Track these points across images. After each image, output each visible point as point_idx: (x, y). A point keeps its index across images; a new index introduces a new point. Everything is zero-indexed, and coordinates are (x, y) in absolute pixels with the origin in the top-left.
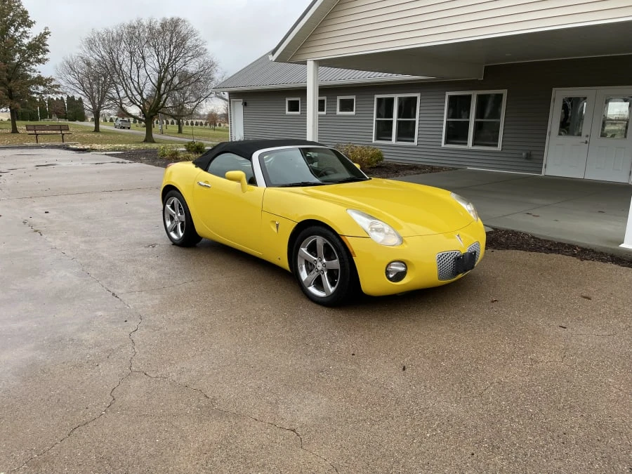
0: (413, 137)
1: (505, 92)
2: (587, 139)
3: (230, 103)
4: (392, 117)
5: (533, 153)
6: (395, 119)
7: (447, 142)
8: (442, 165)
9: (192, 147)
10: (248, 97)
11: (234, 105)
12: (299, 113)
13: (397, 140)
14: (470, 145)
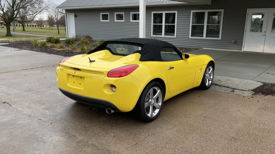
0: (174, 33)
1: (222, 11)
2: (265, 33)
3: (66, 15)
4: (162, 23)
5: (237, 40)
6: (164, 24)
7: (192, 36)
8: (191, 47)
9: (53, 40)
10: (77, 12)
11: (68, 17)
12: (108, 21)
13: (165, 35)
14: (204, 37)
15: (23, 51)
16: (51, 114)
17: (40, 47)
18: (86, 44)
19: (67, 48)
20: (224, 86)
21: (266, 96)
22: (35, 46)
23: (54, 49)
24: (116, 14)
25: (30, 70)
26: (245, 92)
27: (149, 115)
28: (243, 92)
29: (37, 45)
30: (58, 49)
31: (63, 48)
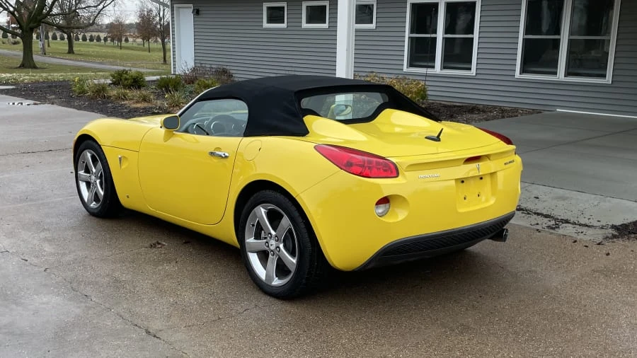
0: (470, 62)
3: (172, 11)
4: (435, 33)
6: (440, 35)
7: (523, 71)
9: (126, 79)
10: (201, 1)
11: (178, 13)
12: (284, 26)
13: (444, 67)
14: (561, 75)
15: (45, 108)
16: (53, 251)
17: (91, 99)
19: (159, 102)
20: (538, 214)
22: (80, 93)
23: (125, 102)
24: (308, 7)
25: (44, 154)
26: (590, 231)
28: (584, 229)
29: (84, 92)
30: (134, 103)
31: (149, 101)
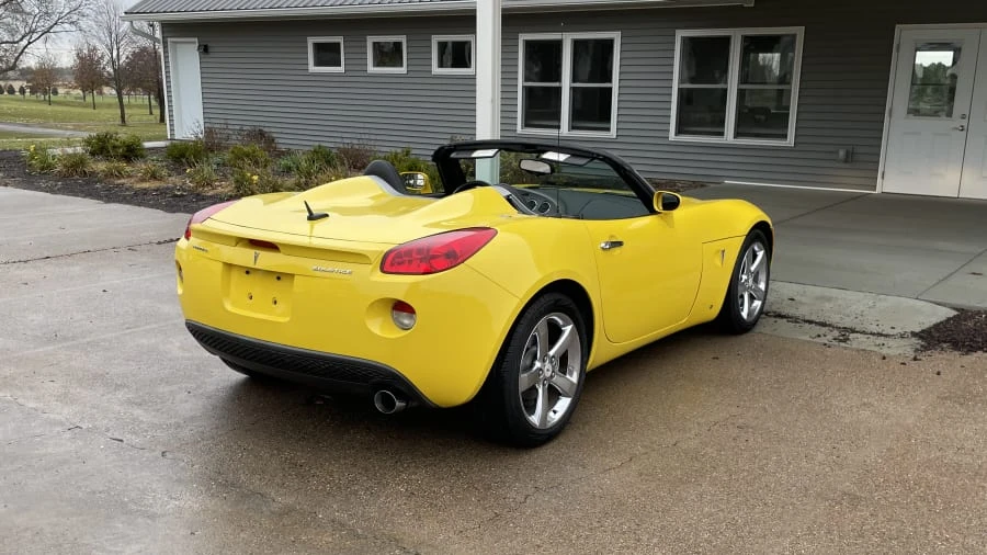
0: (608, 120)
1: (799, 31)
2: (964, 122)
3: (165, 47)
4: (560, 81)
5: (858, 150)
6: (566, 84)
7: (679, 131)
8: (677, 178)
9: (114, 147)
10: (211, 34)
11: (175, 51)
12: (341, 69)
13: (573, 128)
14: (729, 136)
16: (156, 421)
17: (63, 177)
18: (256, 163)
19: (177, 180)
20: (810, 322)
21: (967, 354)
22: (42, 169)
23: (122, 181)
24: (374, 43)
25: (39, 263)
26: (890, 342)
27: (535, 419)
28: (881, 340)
29: (50, 167)
30: (137, 182)
31: (161, 179)
